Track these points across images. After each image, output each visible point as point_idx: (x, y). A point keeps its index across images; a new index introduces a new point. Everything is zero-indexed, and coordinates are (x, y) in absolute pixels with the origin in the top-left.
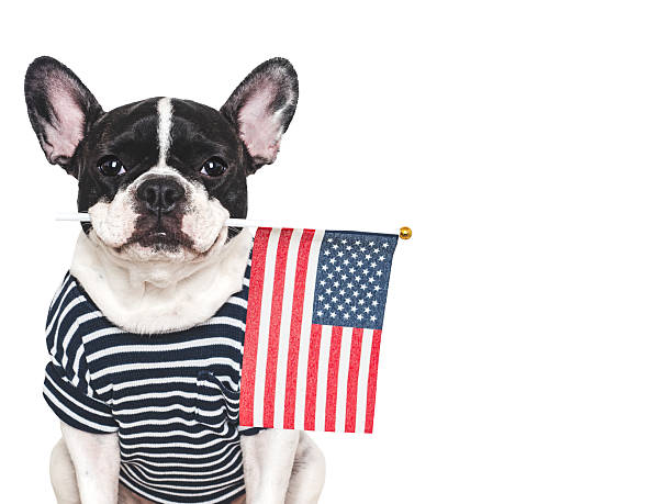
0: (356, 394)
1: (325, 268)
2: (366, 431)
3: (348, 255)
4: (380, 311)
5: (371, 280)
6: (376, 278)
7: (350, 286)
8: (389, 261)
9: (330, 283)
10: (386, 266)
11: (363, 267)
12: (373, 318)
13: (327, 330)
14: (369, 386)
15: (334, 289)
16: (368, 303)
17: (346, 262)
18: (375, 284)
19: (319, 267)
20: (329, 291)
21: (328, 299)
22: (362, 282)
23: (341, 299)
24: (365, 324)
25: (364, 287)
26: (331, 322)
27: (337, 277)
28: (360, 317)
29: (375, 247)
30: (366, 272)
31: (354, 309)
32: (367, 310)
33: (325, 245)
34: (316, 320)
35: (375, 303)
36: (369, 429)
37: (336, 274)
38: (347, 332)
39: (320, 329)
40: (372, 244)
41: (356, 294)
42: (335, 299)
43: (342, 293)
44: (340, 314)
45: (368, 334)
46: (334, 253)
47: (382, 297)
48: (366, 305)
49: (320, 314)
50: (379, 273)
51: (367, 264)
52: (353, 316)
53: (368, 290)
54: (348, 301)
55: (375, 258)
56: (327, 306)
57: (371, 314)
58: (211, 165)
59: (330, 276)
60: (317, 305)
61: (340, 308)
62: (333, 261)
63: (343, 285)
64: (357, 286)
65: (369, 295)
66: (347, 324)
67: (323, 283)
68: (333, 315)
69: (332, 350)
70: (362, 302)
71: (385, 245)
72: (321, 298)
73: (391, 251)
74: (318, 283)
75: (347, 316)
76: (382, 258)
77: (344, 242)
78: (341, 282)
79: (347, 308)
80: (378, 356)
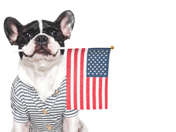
0: (101, 97)
1: (89, 60)
2: (105, 108)
3: (96, 55)
4: (107, 71)
5: (104, 62)
6: (105, 61)
7: (97, 64)
8: (108, 56)
9: (91, 64)
10: (108, 58)
11: (101, 59)
12: (105, 74)
13: (91, 79)
14: (105, 95)
15: (92, 66)
16: (103, 69)
17: (95, 57)
18: (105, 63)
19: (87, 60)
20: (91, 67)
21: (91, 69)
22: (101, 63)
23: (95, 69)
24: (103, 76)
25: (101, 65)
26: (92, 76)
27: (93, 62)
28: (101, 74)
29: (104, 52)
30: (102, 60)
31: (99, 71)
32: (103, 72)
33: (89, 53)
34: (88, 76)
35: (105, 69)
36: (106, 108)
37: (93, 61)
38: (97, 79)
39: (89, 78)
40: (103, 51)
41: (99, 67)
42: (93, 69)
43: (95, 67)
44: (95, 73)
45: (104, 79)
46: (91, 55)
47: (107, 67)
48: (102, 70)
49: (89, 74)
50: (106, 60)
51: (102, 58)
52: (99, 74)
53: (103, 65)
54: (97, 69)
55: (104, 56)
56: (91, 71)
57: (104, 73)
58: (54, 32)
59: (91, 62)
60: (88, 71)
61: (95, 71)
62: (91, 57)
63: (95, 64)
64: (99, 64)
65: (103, 67)
66: (97, 76)
67: (89, 64)
68: (93, 74)
69: (93, 84)
70: (101, 69)
71: (107, 51)
72: (89, 69)
73: (109, 53)
74: (87, 64)
75: (97, 74)
76: (106, 55)
77: (94, 51)
78: (94, 64)
79: (97, 71)
80: (107, 85)
